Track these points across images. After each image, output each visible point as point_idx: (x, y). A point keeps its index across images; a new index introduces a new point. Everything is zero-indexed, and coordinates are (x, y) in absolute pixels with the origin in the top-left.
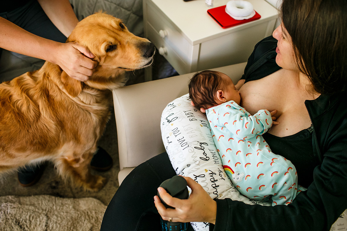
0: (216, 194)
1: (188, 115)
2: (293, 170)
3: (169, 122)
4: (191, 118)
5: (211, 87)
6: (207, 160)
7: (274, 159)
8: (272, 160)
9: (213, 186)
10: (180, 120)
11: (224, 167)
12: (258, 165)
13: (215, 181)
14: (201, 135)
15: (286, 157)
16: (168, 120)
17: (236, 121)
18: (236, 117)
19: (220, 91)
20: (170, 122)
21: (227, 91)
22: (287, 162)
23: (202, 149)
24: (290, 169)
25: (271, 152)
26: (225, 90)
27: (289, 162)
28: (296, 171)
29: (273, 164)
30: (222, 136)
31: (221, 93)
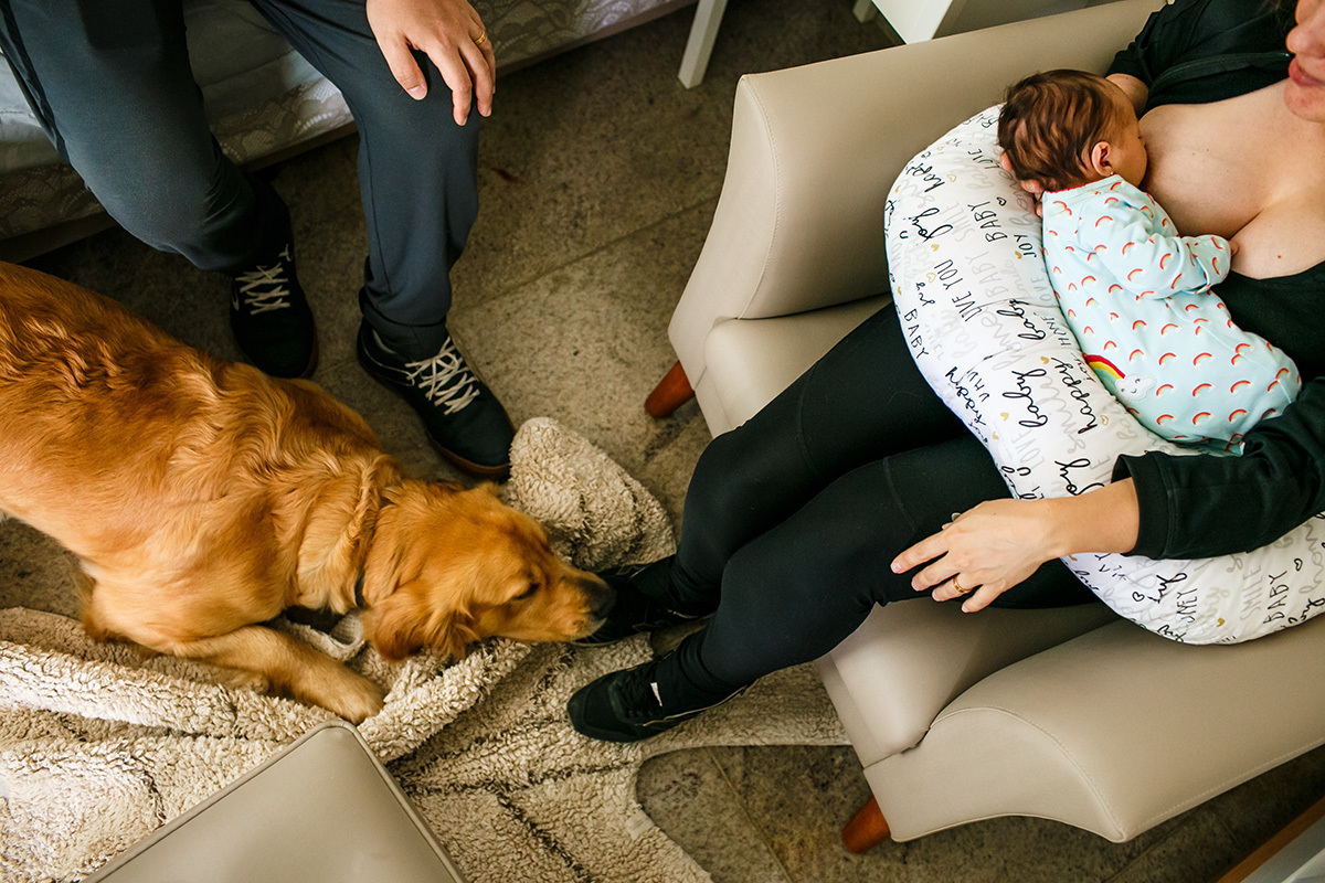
0: (1088, 413)
1: (983, 222)
2: (1289, 374)
3: (924, 236)
4: (991, 231)
5: (1081, 131)
6: (1040, 338)
7: (1240, 349)
8: (1237, 349)
9: (1075, 394)
10: (960, 235)
11: (1089, 359)
12: (1198, 360)
13: (1075, 383)
14: (1018, 285)
15: (1273, 340)
16: (922, 230)
17: (1130, 244)
18: (1131, 233)
19: (1104, 145)
20: (928, 238)
21: (1121, 147)
22: (1274, 356)
23: (1018, 315)
24: (1283, 373)
25: (1233, 326)
26: (1117, 143)
27: (1278, 352)
28: (1297, 373)
29: (1237, 360)
30: (1090, 280)
31: (1104, 151)
